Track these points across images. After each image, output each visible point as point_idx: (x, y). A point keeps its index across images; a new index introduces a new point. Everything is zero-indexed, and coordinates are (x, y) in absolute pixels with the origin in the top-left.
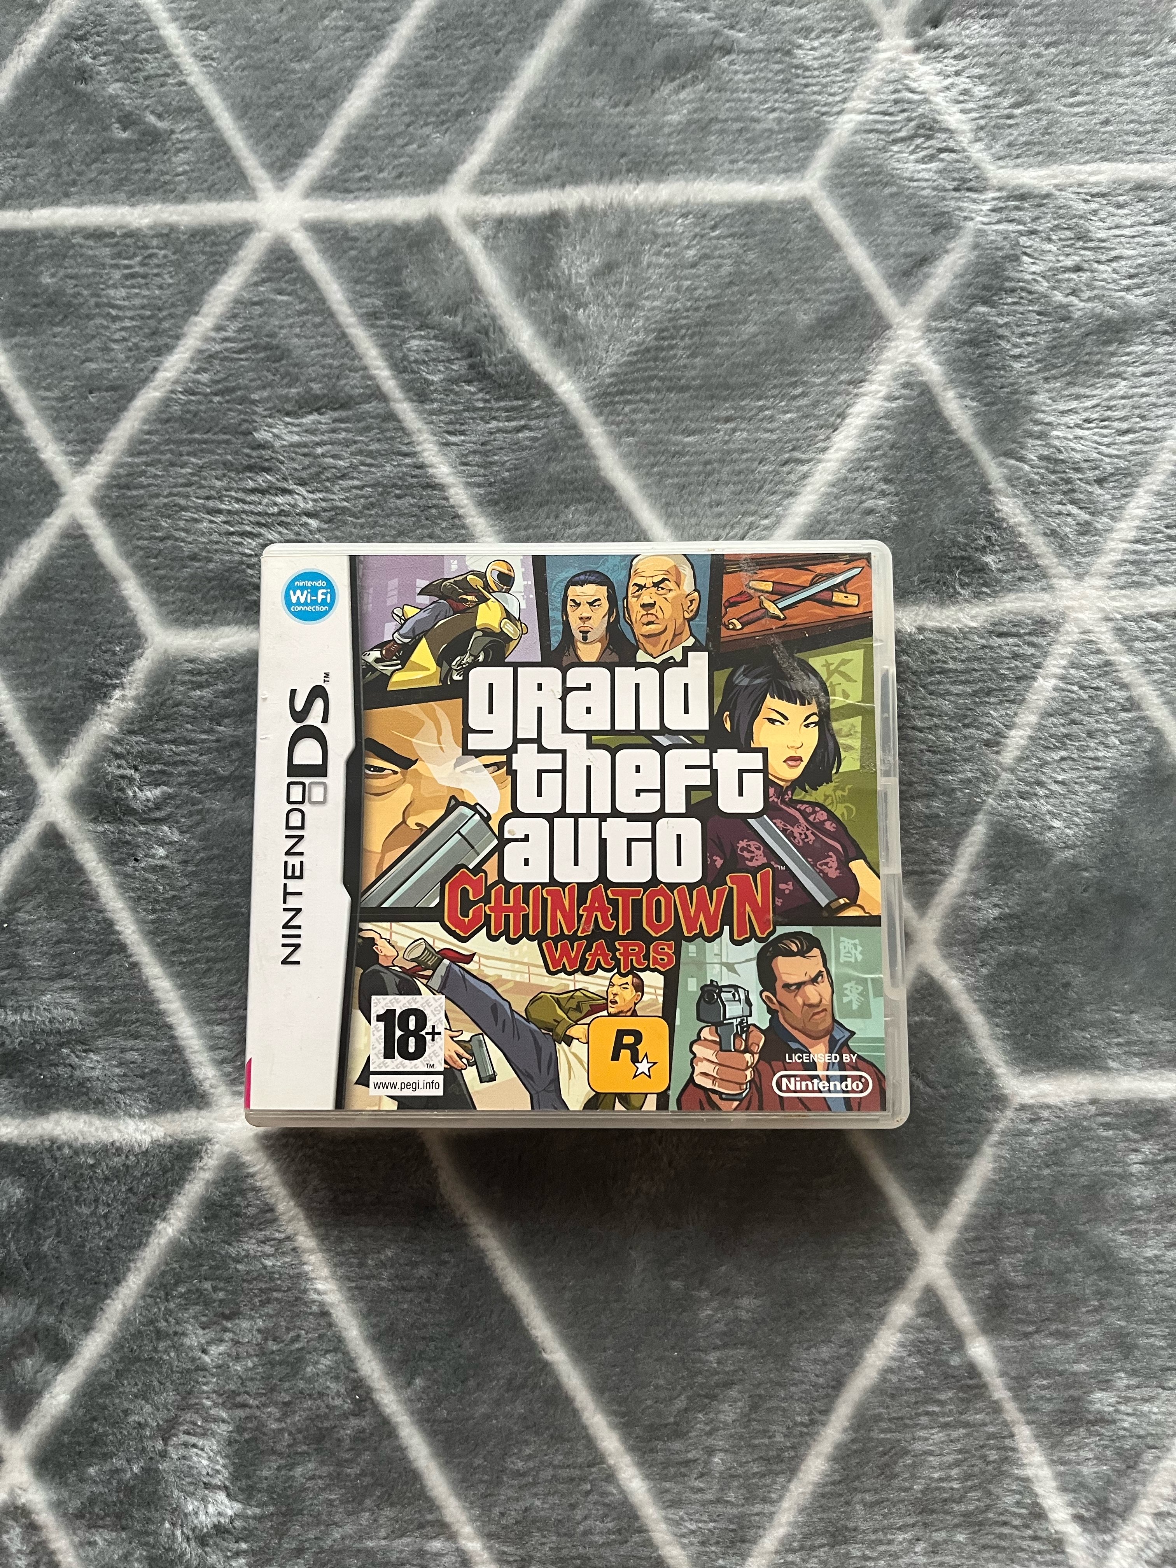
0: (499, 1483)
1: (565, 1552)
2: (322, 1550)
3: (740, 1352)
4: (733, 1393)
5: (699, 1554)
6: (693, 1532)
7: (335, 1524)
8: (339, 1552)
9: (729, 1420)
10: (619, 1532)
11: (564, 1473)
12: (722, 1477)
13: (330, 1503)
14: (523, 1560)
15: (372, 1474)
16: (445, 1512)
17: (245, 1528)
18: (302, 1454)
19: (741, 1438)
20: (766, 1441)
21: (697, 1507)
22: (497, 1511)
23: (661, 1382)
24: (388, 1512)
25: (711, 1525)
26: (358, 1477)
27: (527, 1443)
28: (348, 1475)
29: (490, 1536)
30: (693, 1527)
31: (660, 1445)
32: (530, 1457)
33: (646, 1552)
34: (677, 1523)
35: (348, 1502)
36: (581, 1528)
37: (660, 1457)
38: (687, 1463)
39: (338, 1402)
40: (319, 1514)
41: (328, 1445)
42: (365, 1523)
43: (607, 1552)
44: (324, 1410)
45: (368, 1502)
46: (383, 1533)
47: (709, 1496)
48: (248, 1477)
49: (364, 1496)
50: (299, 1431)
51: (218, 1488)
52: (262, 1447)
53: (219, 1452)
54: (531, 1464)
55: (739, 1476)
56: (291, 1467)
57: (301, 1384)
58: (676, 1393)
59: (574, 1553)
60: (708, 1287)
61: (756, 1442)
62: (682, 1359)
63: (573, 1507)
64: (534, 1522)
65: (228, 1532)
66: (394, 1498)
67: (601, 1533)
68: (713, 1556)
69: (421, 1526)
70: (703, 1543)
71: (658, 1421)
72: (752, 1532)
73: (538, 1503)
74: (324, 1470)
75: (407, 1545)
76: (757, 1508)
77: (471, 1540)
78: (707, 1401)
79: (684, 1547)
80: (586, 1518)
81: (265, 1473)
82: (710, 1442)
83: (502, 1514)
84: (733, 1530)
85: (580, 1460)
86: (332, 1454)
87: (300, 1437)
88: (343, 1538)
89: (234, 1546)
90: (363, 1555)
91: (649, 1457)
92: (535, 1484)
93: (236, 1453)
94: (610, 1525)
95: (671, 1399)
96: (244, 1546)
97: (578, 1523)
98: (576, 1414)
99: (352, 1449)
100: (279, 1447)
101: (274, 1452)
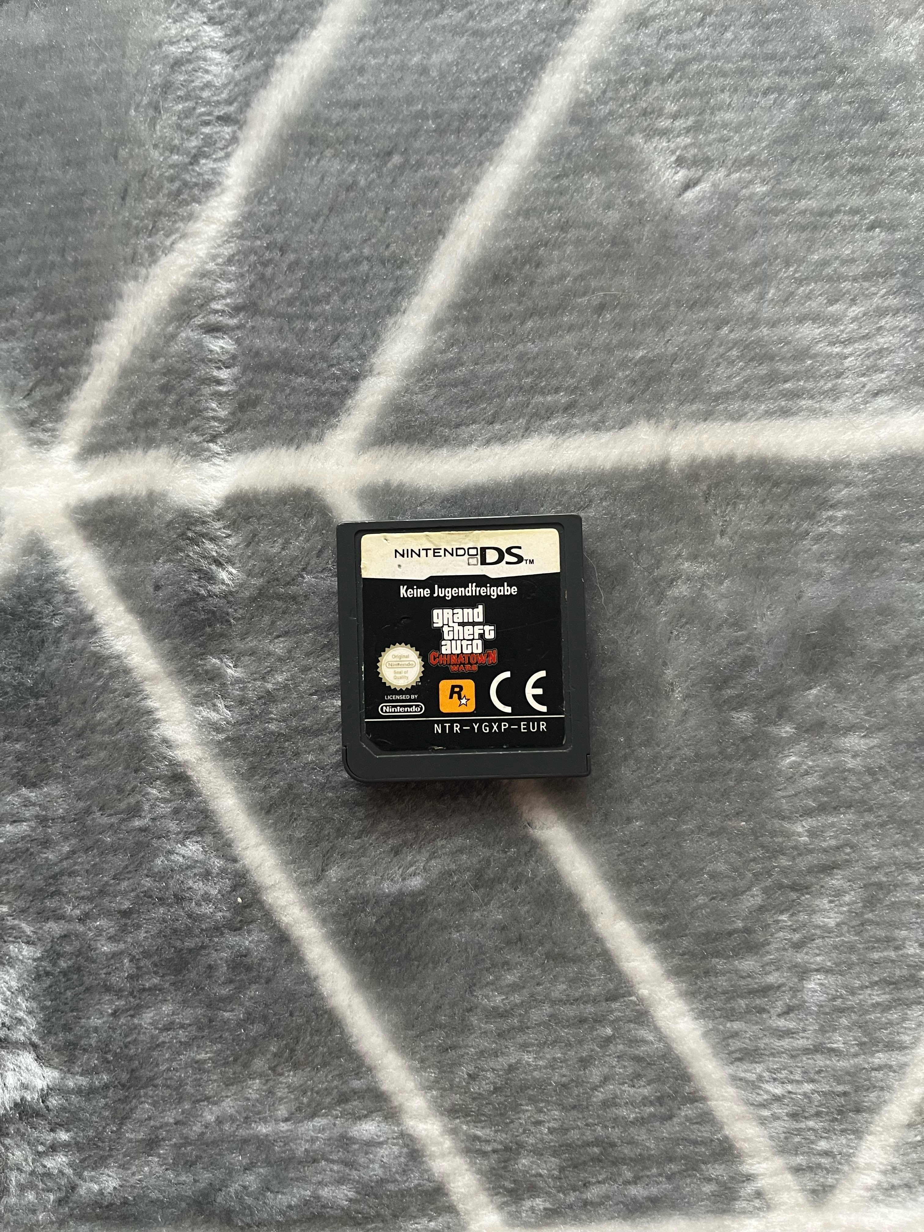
0: (465, 1028)
1: (574, 1135)
2: (187, 1141)
3: (845, 819)
4: (836, 881)
5: (789, 1134)
6: (778, 1099)
7: (207, 1099)
8: (215, 1143)
9: (832, 923)
10: (660, 1101)
11: (569, 1011)
12: (821, 1011)
13: (198, 1066)
14: (507, 1149)
15: (265, 1018)
16: (381, 1075)
17: (63, 1109)
18: (151, 990)
19: (852, 949)
20: (893, 954)
21: (785, 1059)
22: (463, 1071)
23: (722, 867)
24: (291, 1078)
25: (808, 1087)
26: (240, 1024)
27: (507, 965)
28: (226, 1022)
29: (453, 1112)
30: (778, 1090)
31: (719, 963)
32: (515, 988)
33: (704, 1132)
34: (753, 1086)
35: (226, 1064)
36: (599, 1096)
37: (722, 982)
38: (766, 990)
39: (207, 909)
40: (182, 1083)
41: (193, 975)
42: (254, 1096)
43: (641, 1135)
44: (184, 921)
45: (259, 1064)
46: (282, 1111)
47: (801, 1043)
48: (67, 1028)
49: (250, 1053)
50: (147, 954)
51: (23, 1046)
52: (88, 981)
53: (21, 990)
54: (516, 998)
55: (851, 1009)
56: (137, 1010)
57: (147, 883)
58: (742, 884)
59: (589, 1136)
60: (791, 720)
61: (876, 956)
62: (753, 831)
63: (585, 1062)
64: (523, 1088)
65: (38, 1114)
66: (299, 1055)
67: (632, 1103)
68: (811, 1136)
69: (343, 1099)
70: (794, 1116)
71: (716, 927)
72: (873, 1096)
73: (528, 1058)
74: (187, 1016)
75: (323, 1130)
76: (880, 1058)
77: (423, 1118)
78: (793, 895)
79: (763, 1122)
80: (606, 1079)
81: (95, 1021)
82: (800, 958)
83: (472, 1077)
84: (845, 1094)
85: (594, 990)
86: (200, 988)
87: (146, 963)
88: (219, 1121)
89: (49, 1137)
90: (252, 1148)
91: (704, 984)
92: (522, 1029)
93: (47, 991)
94: (646, 1091)
95: (736, 893)
96: (64, 1136)
97: (595, 1088)
98: (584, 918)
99: (231, 981)
100: (114, 979)
101: (108, 989)
